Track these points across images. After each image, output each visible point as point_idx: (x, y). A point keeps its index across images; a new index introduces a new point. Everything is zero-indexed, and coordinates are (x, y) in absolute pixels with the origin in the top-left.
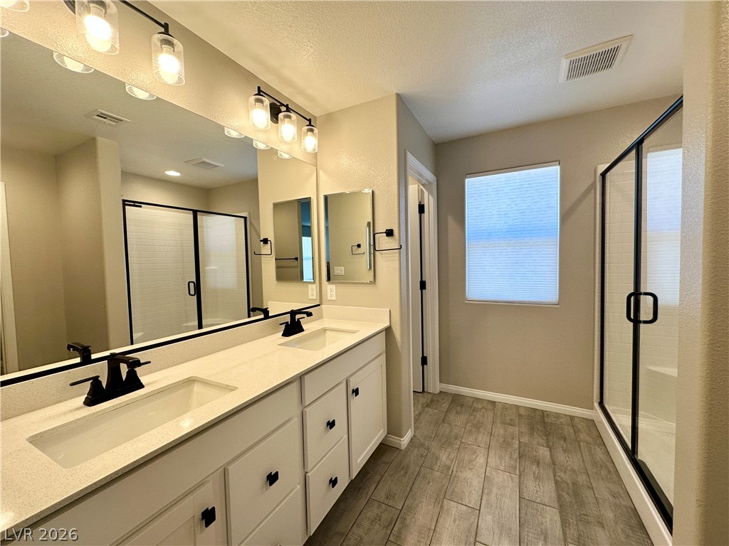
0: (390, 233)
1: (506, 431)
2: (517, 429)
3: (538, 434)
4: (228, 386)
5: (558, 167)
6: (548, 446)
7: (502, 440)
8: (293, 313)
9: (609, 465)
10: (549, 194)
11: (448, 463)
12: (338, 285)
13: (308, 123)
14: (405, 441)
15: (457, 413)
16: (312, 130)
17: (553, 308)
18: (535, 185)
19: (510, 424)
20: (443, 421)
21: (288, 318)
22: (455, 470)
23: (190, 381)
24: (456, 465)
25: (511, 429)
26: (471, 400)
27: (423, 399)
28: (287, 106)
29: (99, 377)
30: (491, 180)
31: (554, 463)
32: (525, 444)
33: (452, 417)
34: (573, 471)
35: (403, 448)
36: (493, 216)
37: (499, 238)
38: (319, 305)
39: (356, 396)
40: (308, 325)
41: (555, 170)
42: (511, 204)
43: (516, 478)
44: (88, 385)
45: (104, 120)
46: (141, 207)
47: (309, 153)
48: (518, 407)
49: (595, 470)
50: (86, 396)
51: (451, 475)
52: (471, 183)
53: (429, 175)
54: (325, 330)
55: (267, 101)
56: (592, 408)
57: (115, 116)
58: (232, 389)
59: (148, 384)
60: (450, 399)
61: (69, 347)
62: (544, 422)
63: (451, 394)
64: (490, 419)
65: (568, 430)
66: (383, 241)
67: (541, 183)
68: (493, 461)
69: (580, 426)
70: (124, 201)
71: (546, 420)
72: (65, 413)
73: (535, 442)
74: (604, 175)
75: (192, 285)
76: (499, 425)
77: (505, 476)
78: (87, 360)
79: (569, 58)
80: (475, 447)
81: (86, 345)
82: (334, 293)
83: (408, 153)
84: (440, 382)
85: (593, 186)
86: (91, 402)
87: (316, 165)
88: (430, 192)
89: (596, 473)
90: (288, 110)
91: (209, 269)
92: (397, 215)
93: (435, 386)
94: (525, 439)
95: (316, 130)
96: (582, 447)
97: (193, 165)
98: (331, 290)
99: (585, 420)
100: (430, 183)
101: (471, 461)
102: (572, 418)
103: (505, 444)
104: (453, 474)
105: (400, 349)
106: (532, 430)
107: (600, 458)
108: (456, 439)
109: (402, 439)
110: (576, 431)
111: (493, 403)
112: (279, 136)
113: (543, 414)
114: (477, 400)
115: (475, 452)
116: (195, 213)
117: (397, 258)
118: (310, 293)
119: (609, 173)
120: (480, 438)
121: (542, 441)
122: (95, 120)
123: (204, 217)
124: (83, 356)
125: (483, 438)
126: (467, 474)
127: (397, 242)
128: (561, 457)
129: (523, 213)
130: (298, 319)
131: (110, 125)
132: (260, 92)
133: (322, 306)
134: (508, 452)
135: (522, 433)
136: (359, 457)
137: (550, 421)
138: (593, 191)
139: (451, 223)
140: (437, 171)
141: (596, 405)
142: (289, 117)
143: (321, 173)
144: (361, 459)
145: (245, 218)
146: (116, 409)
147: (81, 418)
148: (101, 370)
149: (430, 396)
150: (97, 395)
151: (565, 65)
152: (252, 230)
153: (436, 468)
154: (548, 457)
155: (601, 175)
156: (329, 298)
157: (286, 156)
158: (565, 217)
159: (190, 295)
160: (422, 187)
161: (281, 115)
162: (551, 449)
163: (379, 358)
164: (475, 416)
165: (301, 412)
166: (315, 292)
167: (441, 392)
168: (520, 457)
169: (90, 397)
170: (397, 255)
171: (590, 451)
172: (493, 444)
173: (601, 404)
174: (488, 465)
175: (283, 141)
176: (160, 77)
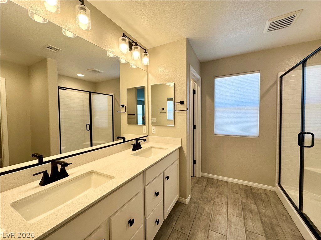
0: (182, 103)
1: (234, 196)
2: (240, 195)
3: (250, 198)
4: (110, 176)
5: (259, 74)
6: (256, 204)
7: (233, 201)
8: (137, 140)
9: (287, 214)
10: (255, 86)
11: (209, 212)
12: (157, 127)
13: (145, 51)
14: (188, 200)
15: (210, 187)
16: (146, 55)
17: (256, 139)
18: (247, 82)
19: (236, 193)
20: (204, 191)
21: (134, 142)
22: (213, 215)
23: (91, 173)
24: (213, 213)
25: (237, 195)
26: (217, 181)
27: (194, 180)
28: (136, 43)
29: (47, 171)
30: (227, 79)
31: (260, 213)
32: (244, 203)
33: (208, 189)
34: (270, 217)
35: (187, 203)
36: (228, 96)
37: (231, 106)
38: (148, 136)
39: (167, 180)
40: (144, 145)
41: (258, 75)
42: (236, 91)
43: (242, 220)
44: (41, 175)
45: (51, 50)
46: (66, 90)
47: (145, 65)
48: (239, 185)
49: (280, 217)
50: (40, 180)
51: (211, 218)
52: (217, 81)
53: (198, 77)
54: (151, 148)
55: (127, 40)
56: (274, 186)
57: (56, 48)
58: (112, 178)
59: (71, 174)
60: (206, 180)
61: (33, 155)
62: (252, 192)
63: (207, 178)
64: (226, 190)
65: (264, 196)
66: (179, 107)
67: (251, 81)
68: (230, 211)
69: (269, 194)
70: (59, 87)
71: (253, 191)
72: (30, 190)
73: (249, 202)
74: (281, 77)
75: (88, 126)
76: (231, 193)
77: (237, 219)
78: (41, 162)
79: (271, 21)
80: (221, 204)
81: (41, 154)
82: (155, 130)
83: (191, 66)
84: (202, 172)
85: (276, 82)
86: (43, 183)
87: (147, 71)
88: (198, 85)
89: (281, 218)
90: (136, 44)
91: (95, 118)
92: (185, 94)
93: (199, 174)
94: (244, 200)
95: (148, 55)
96: (272, 204)
97: (89, 71)
98: (153, 129)
99: (271, 192)
100: (198, 80)
101: (220, 211)
102: (265, 190)
103: (235, 203)
104: (212, 218)
105: (186, 157)
106: (247, 196)
107: (281, 210)
108: (211, 200)
109: (186, 200)
110: (268, 197)
111: (227, 182)
112: (132, 57)
113: (251, 188)
114: (219, 181)
115: (221, 206)
116: (90, 93)
117: (186, 114)
118: (143, 130)
119: (284, 76)
120: (223, 200)
121: (252, 202)
122: (46, 49)
123: (94, 95)
124: (39, 159)
125: (224, 200)
126: (219, 218)
127: (186, 107)
128: (263, 210)
129: (242, 94)
130: (139, 142)
131: (53, 52)
132: (124, 36)
133: (149, 136)
134: (237, 207)
135: (242, 197)
136: (168, 209)
137: (255, 192)
138: (276, 85)
139: (208, 99)
140: (201, 75)
141: (277, 185)
142: (137, 48)
143: (150, 75)
144: (169, 209)
145: (112, 96)
146: (54, 187)
147: (38, 192)
148: (48, 168)
149: (197, 179)
150: (46, 180)
151: (268, 24)
152: (116, 101)
153: (204, 214)
154: (256, 209)
155: (280, 77)
156: (153, 132)
157: (134, 67)
158: (262, 97)
159: (87, 130)
160: (194, 82)
161: (133, 47)
162: (257, 206)
163: (177, 161)
164: (219, 189)
165: (143, 188)
166: (146, 130)
167: (202, 177)
168: (243, 210)
169: (43, 181)
170: (186, 113)
171: (276, 207)
172: (229, 202)
173: (279, 184)
174: (228, 213)
175: (133, 60)
176: (79, 26)
